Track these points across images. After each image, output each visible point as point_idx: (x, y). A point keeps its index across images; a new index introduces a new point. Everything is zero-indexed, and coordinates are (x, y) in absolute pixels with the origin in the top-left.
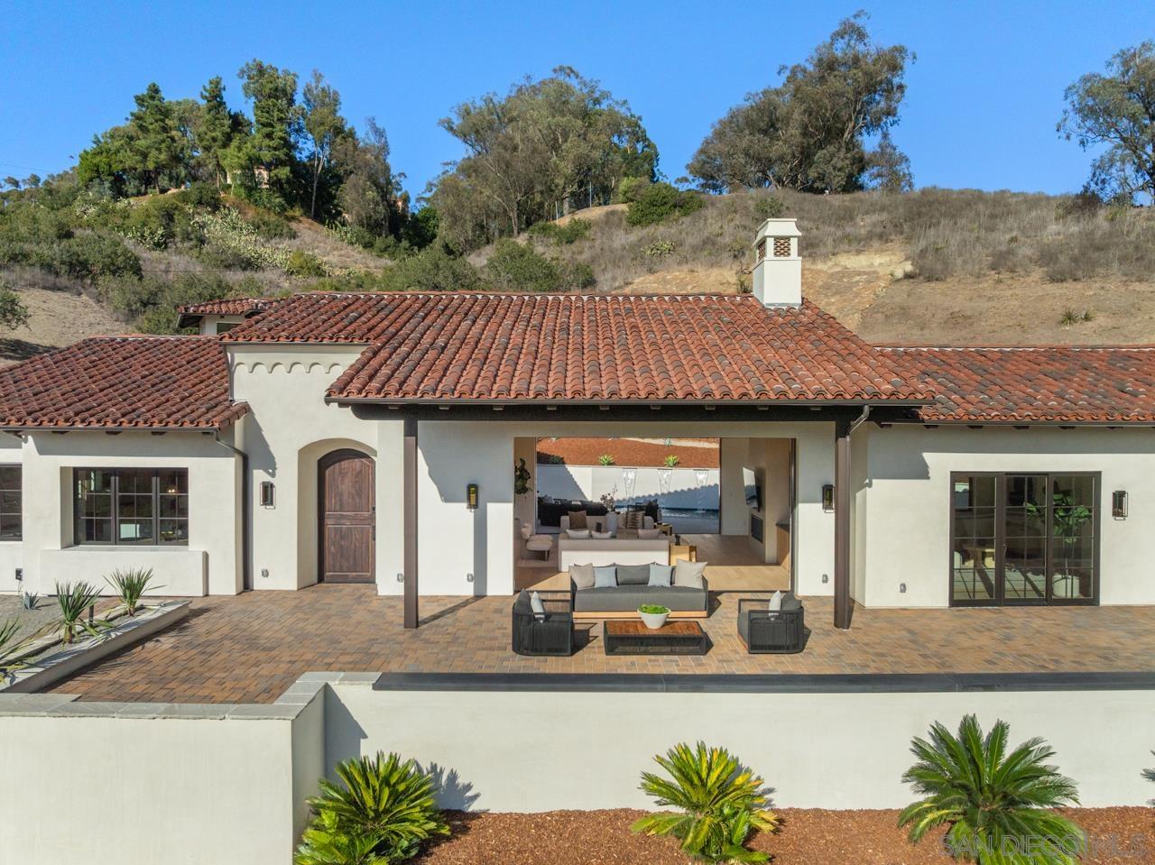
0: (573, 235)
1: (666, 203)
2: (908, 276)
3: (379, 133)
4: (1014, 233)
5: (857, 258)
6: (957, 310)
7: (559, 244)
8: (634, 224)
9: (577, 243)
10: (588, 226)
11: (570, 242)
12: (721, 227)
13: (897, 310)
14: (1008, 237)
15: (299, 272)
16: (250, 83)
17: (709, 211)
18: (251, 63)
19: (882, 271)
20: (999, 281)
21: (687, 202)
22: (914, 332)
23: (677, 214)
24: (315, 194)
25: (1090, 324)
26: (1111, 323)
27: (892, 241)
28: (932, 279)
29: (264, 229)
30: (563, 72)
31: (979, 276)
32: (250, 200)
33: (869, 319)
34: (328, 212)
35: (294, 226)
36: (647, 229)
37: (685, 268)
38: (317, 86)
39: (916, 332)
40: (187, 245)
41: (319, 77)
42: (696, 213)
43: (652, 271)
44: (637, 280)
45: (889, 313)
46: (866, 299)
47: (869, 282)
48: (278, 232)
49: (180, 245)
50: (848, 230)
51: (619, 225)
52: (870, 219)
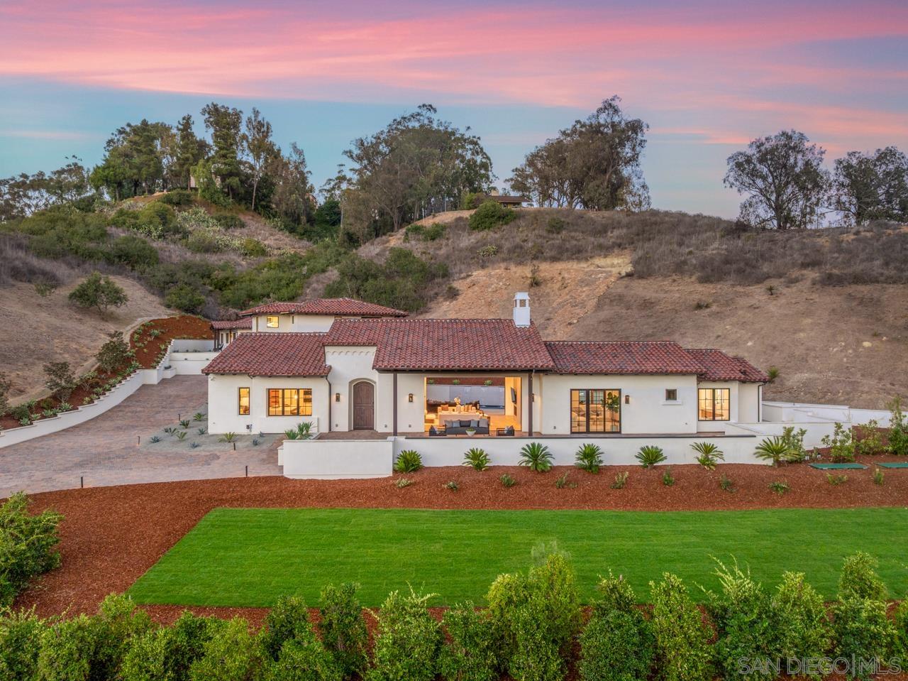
0: (436, 234)
2: (629, 275)
3: (300, 153)
6: (648, 298)
7: (425, 240)
8: (474, 229)
9: (437, 241)
10: (444, 227)
11: (433, 239)
13: (617, 298)
15: (251, 254)
16: (210, 117)
17: (521, 221)
18: (210, 105)
19: (615, 271)
20: (674, 281)
21: (507, 216)
22: (623, 311)
23: (501, 223)
24: (254, 195)
25: (708, 310)
26: (718, 309)
27: (626, 248)
28: (641, 277)
29: (223, 221)
30: (425, 108)
31: (666, 276)
32: (211, 200)
33: (602, 302)
34: (263, 207)
35: (242, 218)
36: (481, 233)
37: (503, 265)
38: (255, 120)
39: (624, 311)
40: (178, 236)
41: (256, 113)
42: (512, 223)
43: (483, 267)
44: (474, 274)
45: (612, 299)
46: (602, 289)
47: (606, 278)
48: (233, 223)
49: (173, 237)
50: (602, 240)
51: (464, 230)
52: (616, 232)
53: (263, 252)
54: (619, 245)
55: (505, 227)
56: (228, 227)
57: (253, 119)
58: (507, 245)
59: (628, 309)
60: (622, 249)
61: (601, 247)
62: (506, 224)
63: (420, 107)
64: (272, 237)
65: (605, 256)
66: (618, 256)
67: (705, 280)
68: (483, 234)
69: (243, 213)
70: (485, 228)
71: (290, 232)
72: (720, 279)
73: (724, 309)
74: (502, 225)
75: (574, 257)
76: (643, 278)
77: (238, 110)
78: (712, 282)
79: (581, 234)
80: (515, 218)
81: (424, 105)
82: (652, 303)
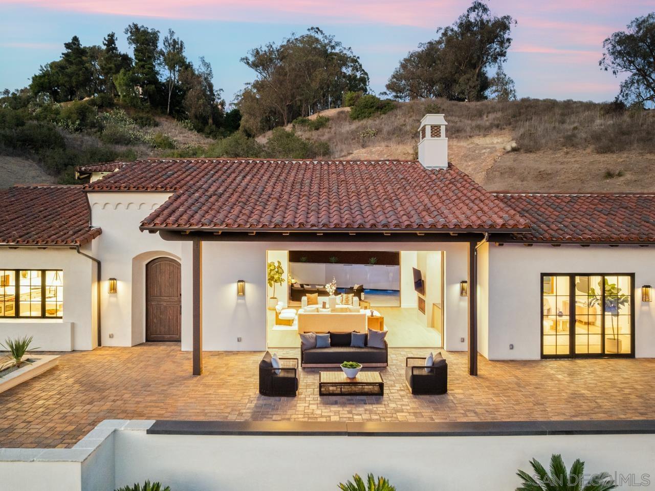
0: (320, 125)
1: (373, 107)
2: (514, 150)
3: (208, 66)
4: (576, 125)
5: (484, 139)
6: (543, 170)
7: (310, 130)
8: (355, 119)
9: (321, 130)
10: (327, 119)
11: (317, 129)
12: (405, 121)
13: (508, 170)
14: (572, 127)
15: (159, 146)
16: (132, 36)
17: (398, 111)
18: (131, 25)
19: (498, 147)
20: (567, 153)
21: (385, 106)
22: (517, 183)
23: (379, 113)
24: (169, 101)
25: (622, 179)
26: (634, 178)
27: (504, 129)
28: (529, 151)
29: (139, 121)
30: (313, 31)
31: (555, 150)
32: (132, 105)
33: (491, 175)
34: (178, 112)
35: (157, 119)
36: (362, 122)
37: (383, 144)
38: (171, 38)
39: (519, 183)
40: (94, 130)
41: (172, 33)
42: (390, 113)
43: (363, 146)
44: (355, 152)
45: (503, 171)
46: (489, 163)
47: (491, 153)
48: (148, 122)
49: (89, 130)
50: (479, 122)
51: (345, 119)
52: (491, 116)
53: (171, 146)
54: (497, 126)
55: (383, 116)
56: (143, 125)
57: (169, 38)
58: (386, 129)
59: (522, 181)
60: (501, 129)
61: (479, 127)
62: (385, 113)
63: (309, 30)
64: (181, 135)
65: (485, 136)
66: (497, 135)
67: (604, 150)
68: (364, 122)
69: (159, 116)
70: (365, 117)
71: (198, 132)
72: (621, 150)
73: (641, 176)
74: (381, 114)
75: (453, 136)
76: (531, 152)
77: (156, 30)
78: (613, 152)
79: (457, 118)
80: (392, 109)
81: (312, 28)
82: (550, 174)
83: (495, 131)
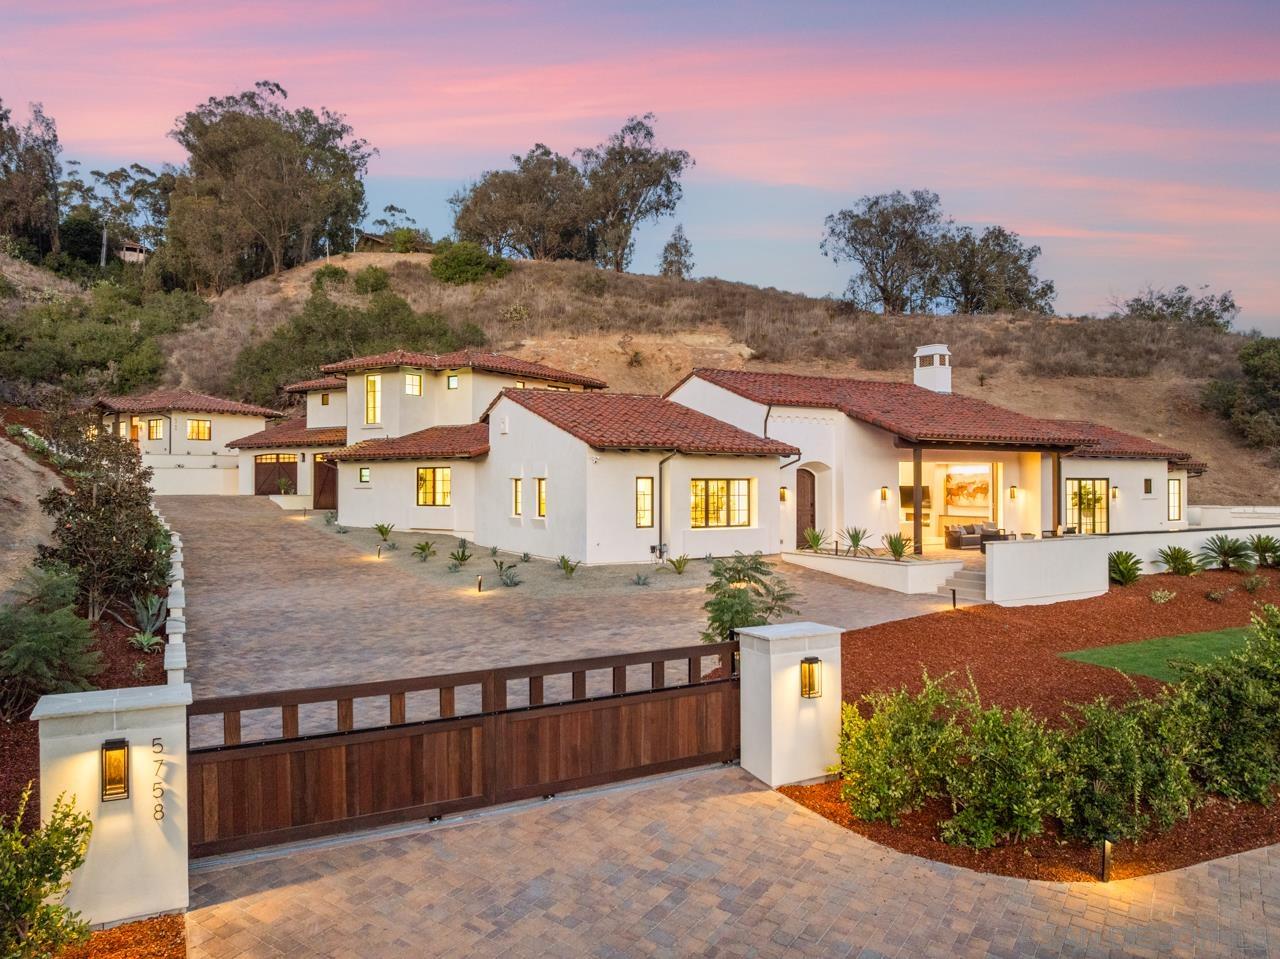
2: (755, 357)
5: (691, 336)
70: (467, 280)
71: (36, 264)
79: (635, 300)
80: (510, 270)
81: (266, 84)
83: (702, 326)
